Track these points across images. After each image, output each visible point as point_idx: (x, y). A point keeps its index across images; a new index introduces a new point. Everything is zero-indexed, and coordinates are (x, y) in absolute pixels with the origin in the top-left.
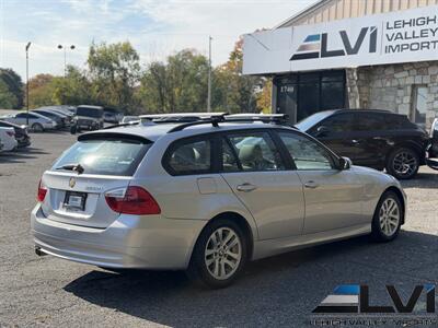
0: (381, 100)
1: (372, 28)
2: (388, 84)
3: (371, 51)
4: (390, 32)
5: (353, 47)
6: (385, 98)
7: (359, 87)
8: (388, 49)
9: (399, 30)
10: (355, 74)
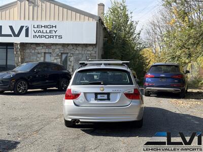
0: (30, 58)
1: (26, 27)
2: (33, 51)
3: (26, 36)
4: (35, 30)
5: (16, 34)
6: (32, 58)
7: (20, 52)
8: (35, 36)
9: (39, 29)
10: (19, 46)
